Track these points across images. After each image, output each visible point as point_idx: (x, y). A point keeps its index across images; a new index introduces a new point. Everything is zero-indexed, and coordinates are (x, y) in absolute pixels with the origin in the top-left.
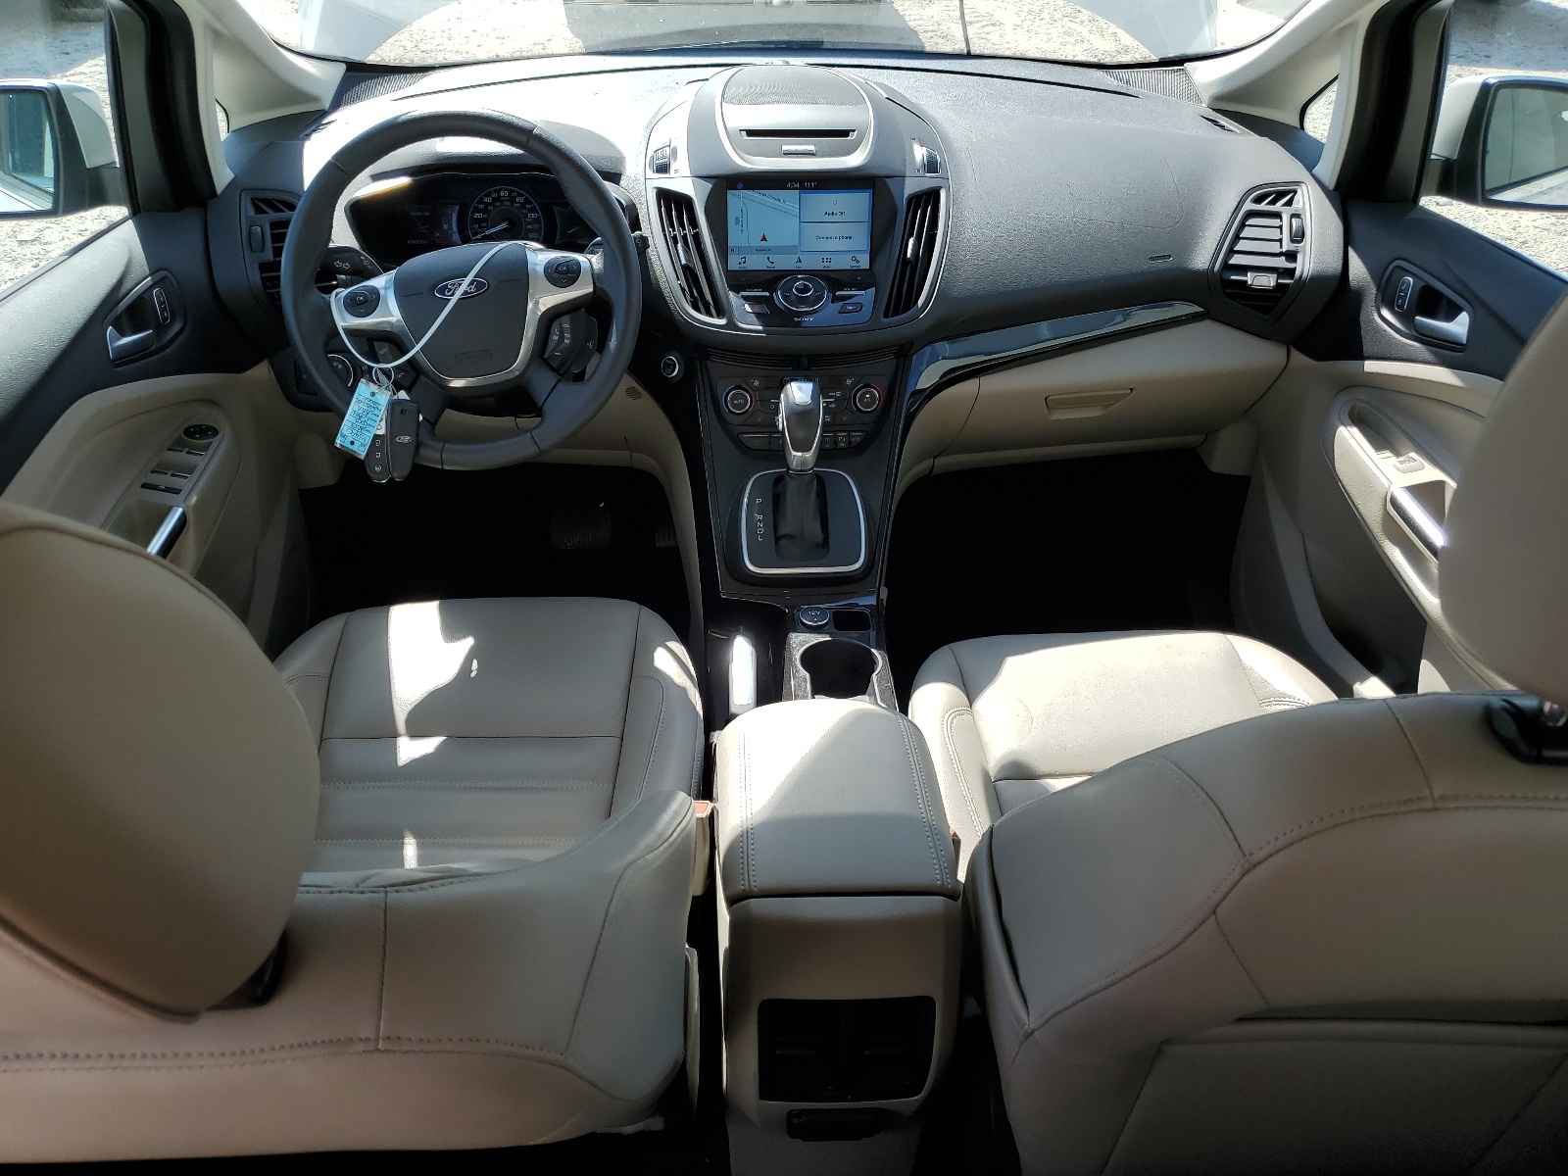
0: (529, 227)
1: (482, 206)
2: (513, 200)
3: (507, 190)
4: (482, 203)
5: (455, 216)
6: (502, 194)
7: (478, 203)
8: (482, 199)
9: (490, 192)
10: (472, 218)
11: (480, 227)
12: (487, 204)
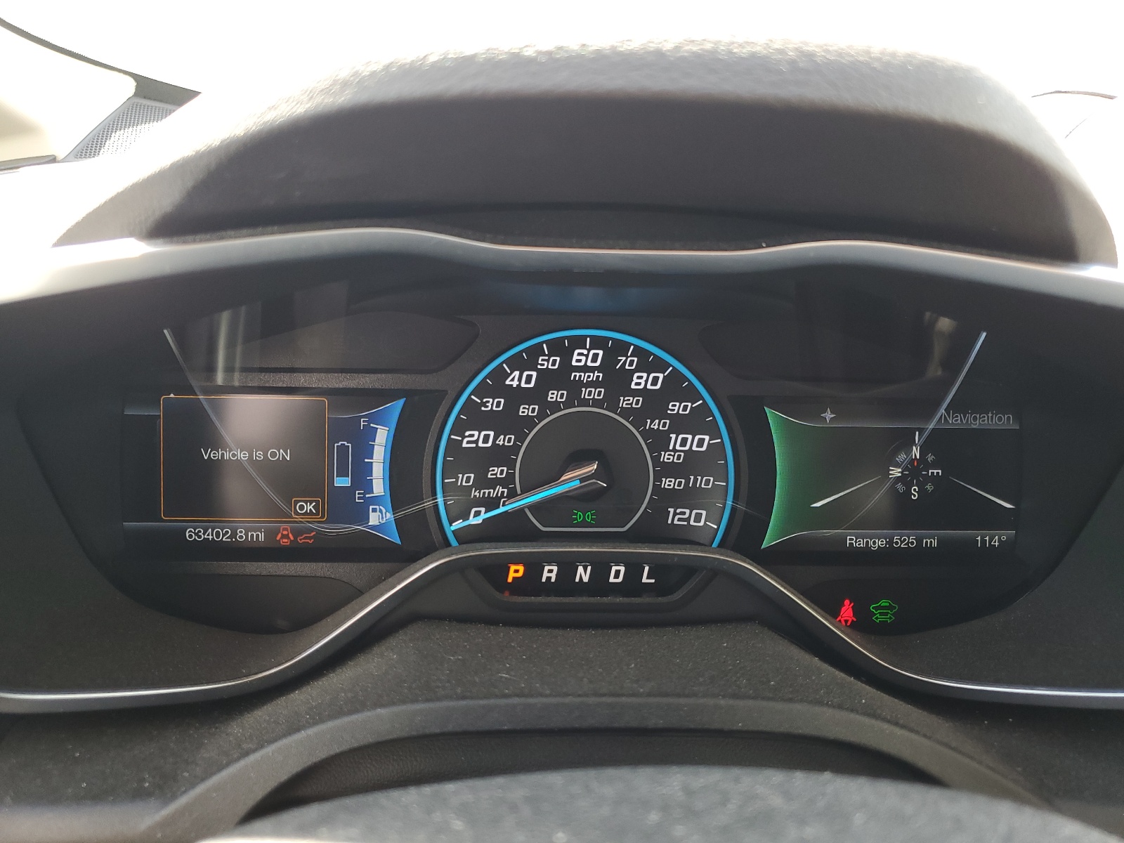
0: (668, 483)
1: (493, 404)
2: (616, 381)
3: (597, 343)
4: (496, 385)
5: (382, 436)
6: (577, 358)
7: (482, 391)
8: (500, 375)
9: (536, 351)
10: (453, 446)
11: (483, 482)
12: (517, 396)
